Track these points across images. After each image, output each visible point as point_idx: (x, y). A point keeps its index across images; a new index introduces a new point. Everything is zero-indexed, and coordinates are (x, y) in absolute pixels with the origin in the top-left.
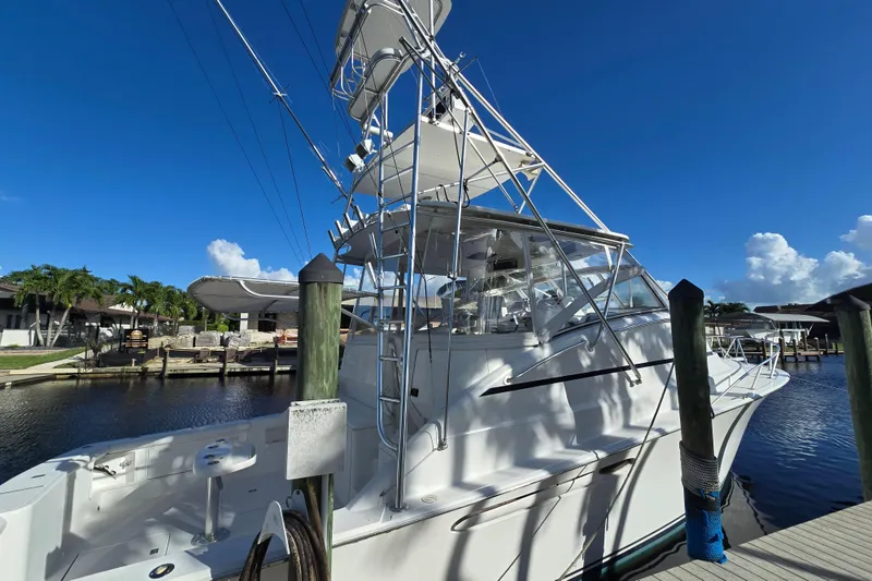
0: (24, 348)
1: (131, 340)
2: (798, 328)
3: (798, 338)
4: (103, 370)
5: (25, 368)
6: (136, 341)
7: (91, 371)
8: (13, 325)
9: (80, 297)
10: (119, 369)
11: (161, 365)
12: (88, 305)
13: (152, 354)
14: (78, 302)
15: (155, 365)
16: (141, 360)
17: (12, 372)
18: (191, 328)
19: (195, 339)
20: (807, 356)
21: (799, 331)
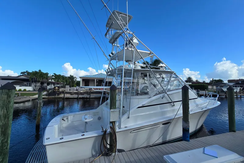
0: (31, 91)
1: (55, 89)
2: (239, 87)
3: (238, 90)
4: (50, 97)
5: (33, 96)
6: (57, 90)
7: (47, 97)
8: (28, 85)
9: (43, 78)
10: (54, 96)
11: (63, 96)
12: (45, 80)
13: (61, 93)
14: (43, 80)
15: (62, 96)
16: (58, 94)
17: (31, 97)
18: (69, 86)
19: (70, 89)
20: (241, 96)
21: (239, 88)
